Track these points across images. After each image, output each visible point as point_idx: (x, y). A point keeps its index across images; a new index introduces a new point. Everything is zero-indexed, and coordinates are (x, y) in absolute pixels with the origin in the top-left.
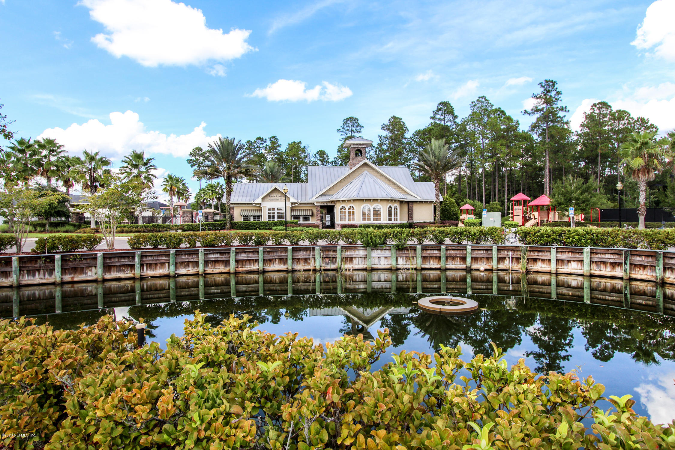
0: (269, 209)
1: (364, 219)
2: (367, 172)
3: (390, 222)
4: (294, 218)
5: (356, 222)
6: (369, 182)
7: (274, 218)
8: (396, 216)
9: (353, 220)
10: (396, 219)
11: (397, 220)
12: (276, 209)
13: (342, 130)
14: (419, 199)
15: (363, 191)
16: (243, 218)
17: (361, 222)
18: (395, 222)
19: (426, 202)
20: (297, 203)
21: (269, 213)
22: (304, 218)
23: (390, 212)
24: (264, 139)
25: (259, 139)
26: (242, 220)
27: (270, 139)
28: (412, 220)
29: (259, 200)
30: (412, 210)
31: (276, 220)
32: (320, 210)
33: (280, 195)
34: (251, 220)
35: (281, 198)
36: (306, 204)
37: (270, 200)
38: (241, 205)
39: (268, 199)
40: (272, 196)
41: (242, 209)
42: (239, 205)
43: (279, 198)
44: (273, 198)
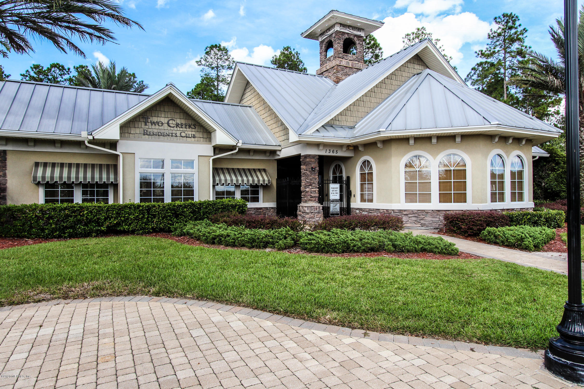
4: (217, 193)
7: (161, 193)
12: (168, 164)
16: (41, 191)
18: (517, 205)
20: (232, 148)
21: (143, 176)
26: (40, 198)
27: (76, 69)
31: (168, 198)
32: (317, 169)
33: (179, 121)
34: (78, 198)
35: (184, 129)
36: (268, 154)
37: (145, 133)
38: (35, 146)
39: (138, 131)
40: (153, 123)
41: (41, 160)
42: (28, 146)
43: (175, 128)
44: (157, 127)
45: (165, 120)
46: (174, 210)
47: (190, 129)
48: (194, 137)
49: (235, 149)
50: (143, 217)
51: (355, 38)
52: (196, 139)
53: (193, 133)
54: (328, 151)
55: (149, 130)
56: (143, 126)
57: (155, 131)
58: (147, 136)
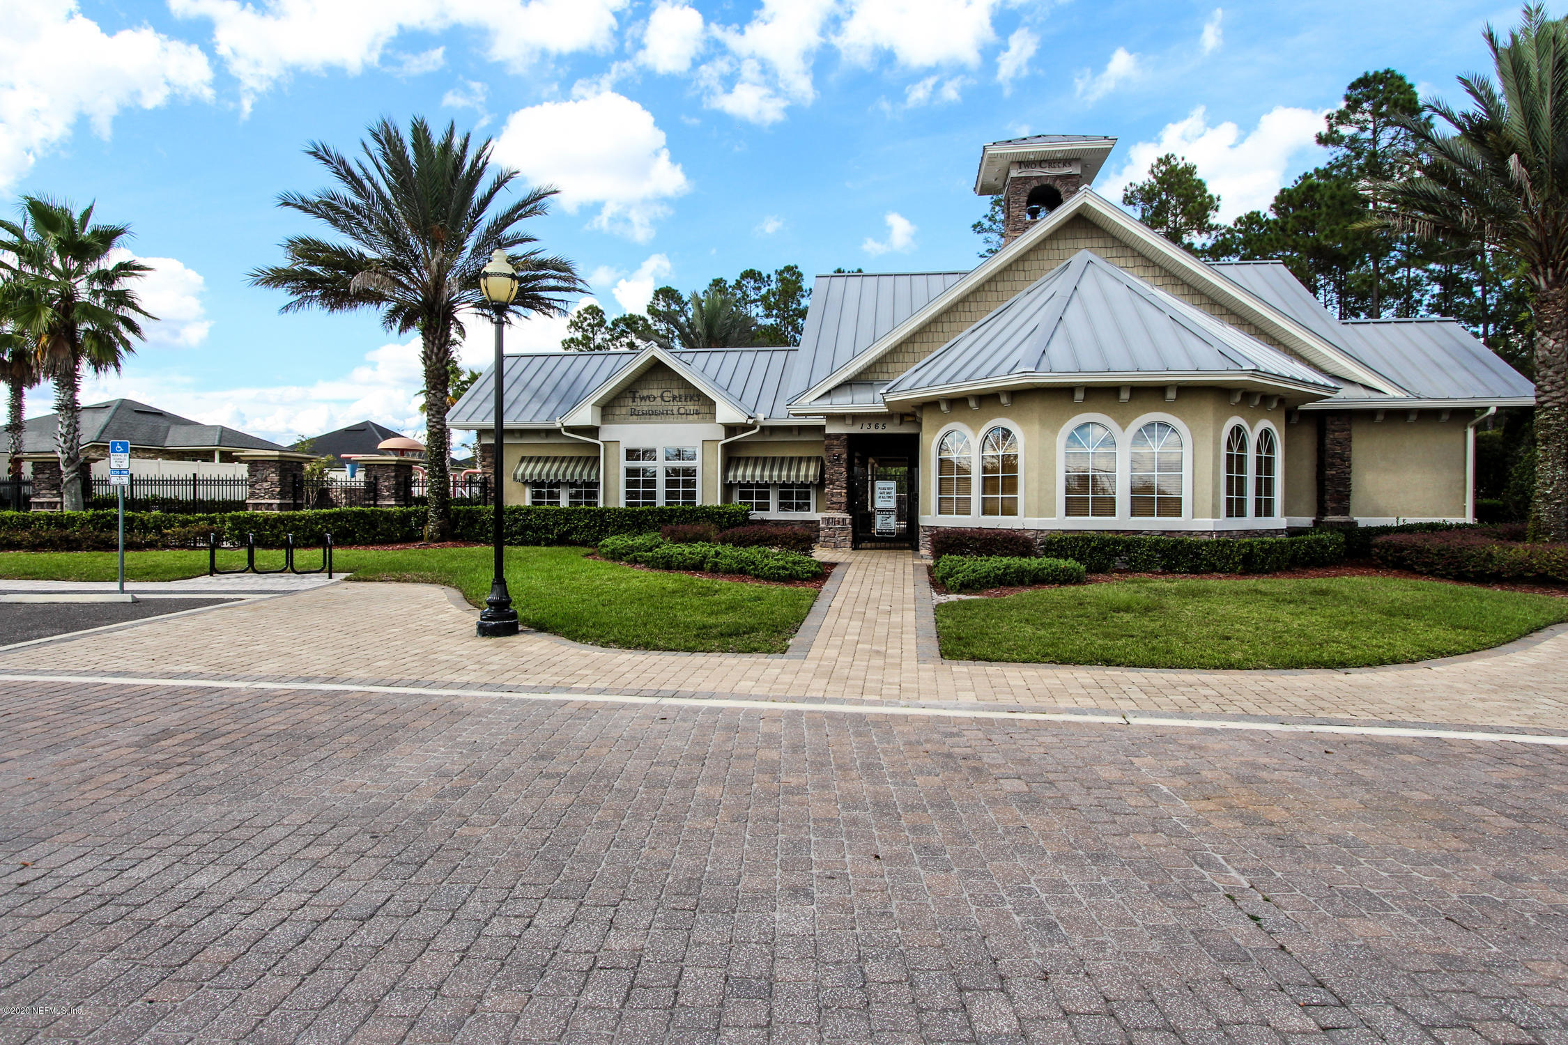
0: (632, 454)
1: (1072, 507)
2: (1090, 256)
3: (1236, 524)
4: (742, 496)
5: (1025, 521)
6: (1106, 298)
7: (652, 495)
8: (1264, 486)
9: (1010, 510)
10: (1265, 508)
11: (1269, 512)
12: (660, 455)
13: (987, 224)
14: (1392, 396)
15: (1069, 340)
16: (528, 492)
17: (1059, 521)
18: (1263, 523)
19: (1429, 417)
20: (749, 427)
21: (630, 472)
22: (782, 496)
23: (1235, 463)
24: (764, 275)
25: (750, 274)
26: (527, 500)
28: (1346, 511)
29: (585, 415)
30: (1346, 460)
31: (661, 501)
32: (844, 456)
33: (676, 393)
34: (564, 502)
35: (684, 403)
36: (795, 432)
37: (633, 413)
38: (521, 437)
39: (624, 410)
40: (642, 398)
41: (528, 454)
42: (516, 438)
43: (671, 403)
44: (648, 403)
45: (657, 393)
46: (634, 516)
47: (692, 403)
48: (698, 413)
49: (755, 428)
50: (594, 526)
51: (1058, 182)
52: (700, 416)
53: (696, 407)
54: (873, 426)
55: (638, 408)
56: (630, 404)
57: (645, 409)
58: (635, 417)
